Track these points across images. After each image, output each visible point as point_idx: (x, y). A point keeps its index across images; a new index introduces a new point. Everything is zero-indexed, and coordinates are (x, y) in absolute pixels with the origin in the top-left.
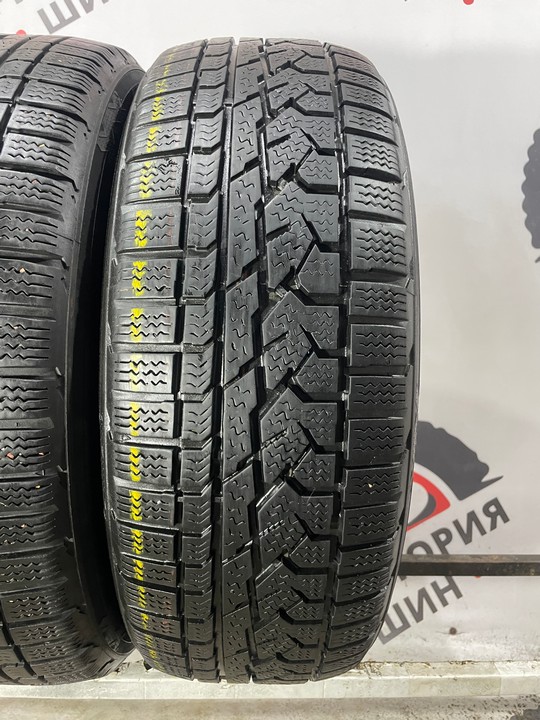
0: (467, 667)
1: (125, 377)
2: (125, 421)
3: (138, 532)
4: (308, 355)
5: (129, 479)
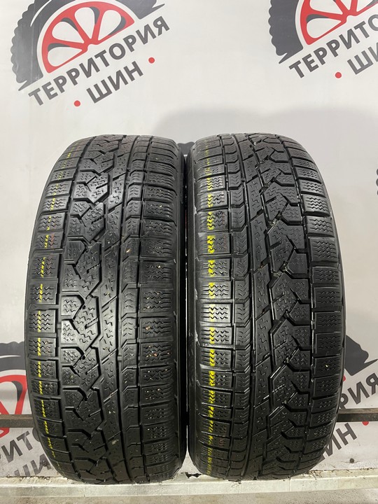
0: (370, 471)
1: (207, 315)
2: (207, 337)
3: (212, 392)
4: (295, 303)
5: (209, 365)
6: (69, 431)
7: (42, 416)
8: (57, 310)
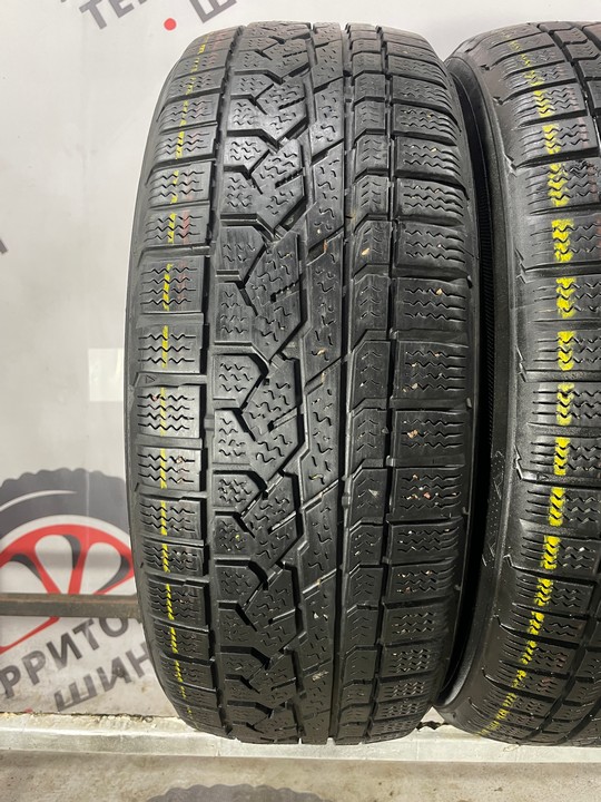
1: (550, 409)
2: (547, 459)
3: (547, 582)
6: (224, 649)
7: (167, 617)
8: (203, 388)
